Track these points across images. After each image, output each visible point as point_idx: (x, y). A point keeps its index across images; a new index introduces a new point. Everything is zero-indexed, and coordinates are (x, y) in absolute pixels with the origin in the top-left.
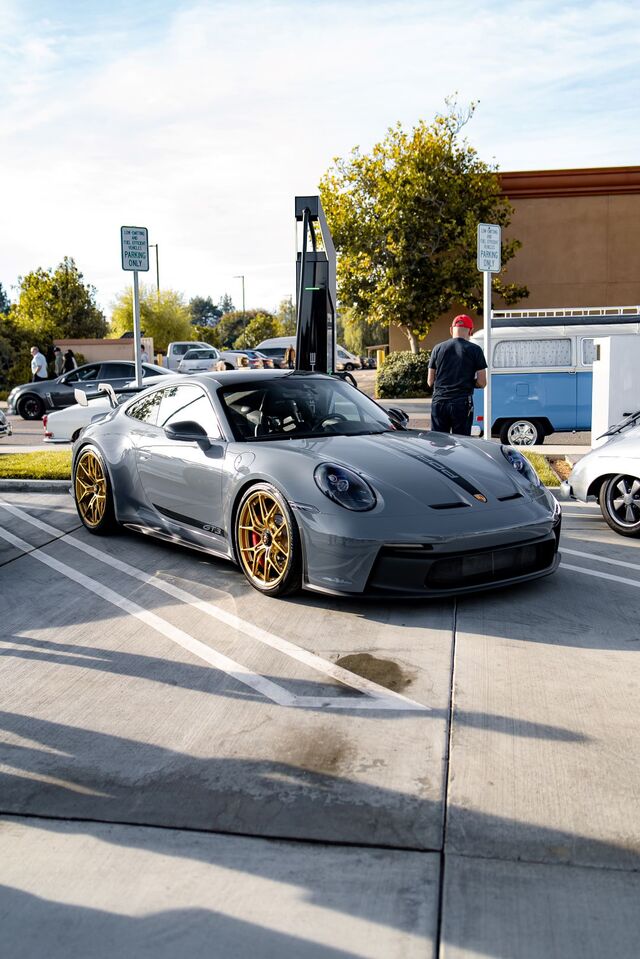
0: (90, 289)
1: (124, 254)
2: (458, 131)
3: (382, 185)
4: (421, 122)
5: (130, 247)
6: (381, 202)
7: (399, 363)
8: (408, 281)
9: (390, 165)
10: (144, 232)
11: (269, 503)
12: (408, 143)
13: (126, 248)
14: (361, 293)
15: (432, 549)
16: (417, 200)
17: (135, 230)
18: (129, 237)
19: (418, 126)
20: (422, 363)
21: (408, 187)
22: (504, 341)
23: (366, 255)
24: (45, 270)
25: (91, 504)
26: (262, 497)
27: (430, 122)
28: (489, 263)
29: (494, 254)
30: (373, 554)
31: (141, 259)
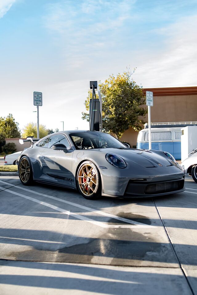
1: (34, 100)
2: (130, 76)
3: (107, 91)
5: (36, 98)
6: (108, 97)
9: (110, 86)
10: (41, 94)
11: (89, 168)
12: (115, 80)
15: (147, 180)
17: (38, 93)
18: (36, 95)
19: (118, 75)
21: (116, 92)
24: (3, 118)
25: (25, 175)
26: (87, 166)
27: (122, 74)
28: (149, 103)
29: (151, 101)
30: (127, 182)
31: (40, 102)
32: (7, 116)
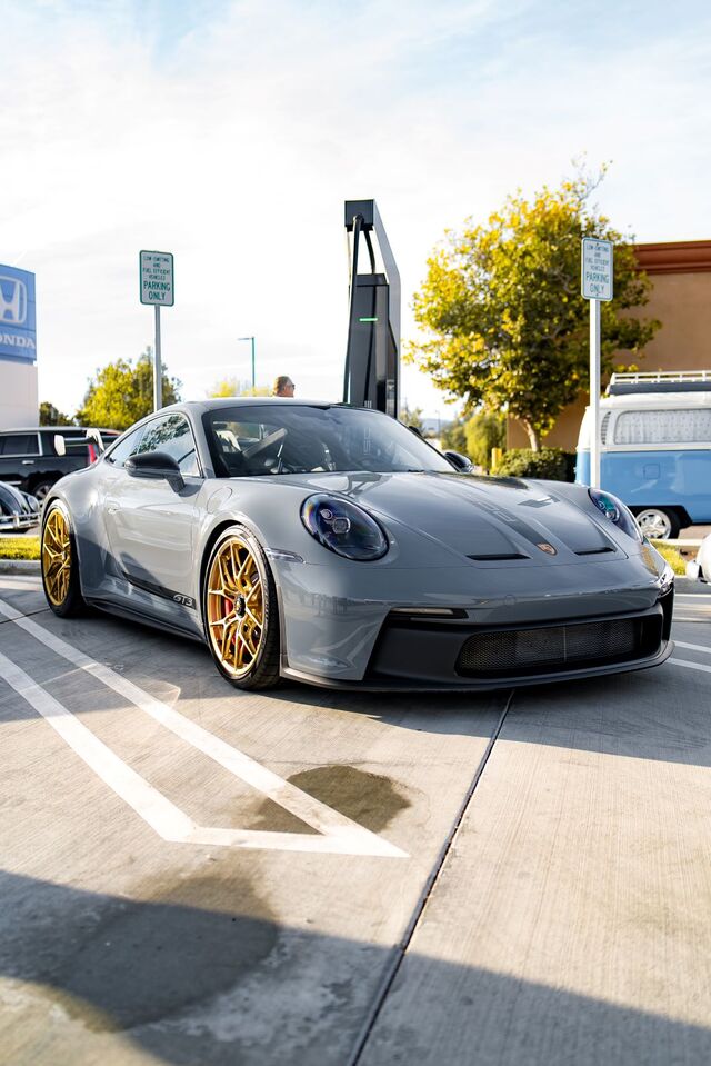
0: (175, 383)
1: (143, 284)
2: (587, 196)
3: (500, 257)
4: (545, 187)
5: (150, 276)
6: (497, 277)
7: (517, 462)
8: (527, 368)
9: (508, 236)
10: (169, 258)
11: (243, 553)
12: (529, 211)
13: (146, 277)
14: (472, 380)
15: (467, 617)
16: (540, 274)
17: (158, 255)
18: (150, 264)
19: (541, 191)
20: (544, 462)
21: (528, 258)
22: (628, 412)
23: (478, 335)
24: (125, 362)
26: (236, 545)
27: (555, 188)
28: (596, 288)
29: (604, 278)
30: (379, 622)
31: (164, 291)
32: (139, 355)
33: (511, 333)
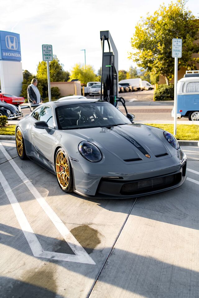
0: (62, 65)
1: (43, 55)
2: (185, 5)
4: (172, 2)
5: (46, 52)
6: (156, 32)
7: (162, 88)
8: (165, 60)
9: (160, 18)
10: (51, 46)
11: (64, 156)
13: (44, 53)
14: (149, 64)
15: (123, 179)
16: (169, 31)
17: (47, 46)
18: (45, 49)
20: (170, 88)
21: (166, 26)
22: (190, 83)
23: (150, 51)
26: (62, 153)
27: (175, 2)
29: (179, 51)
30: (99, 179)
31: (50, 57)
33: (160, 50)
